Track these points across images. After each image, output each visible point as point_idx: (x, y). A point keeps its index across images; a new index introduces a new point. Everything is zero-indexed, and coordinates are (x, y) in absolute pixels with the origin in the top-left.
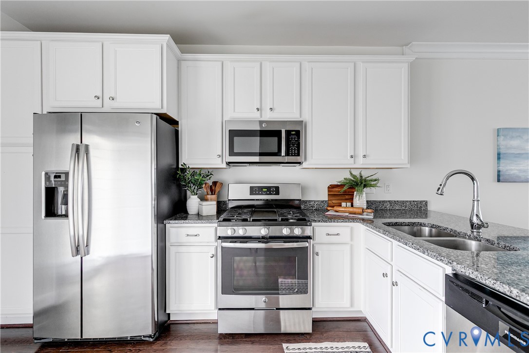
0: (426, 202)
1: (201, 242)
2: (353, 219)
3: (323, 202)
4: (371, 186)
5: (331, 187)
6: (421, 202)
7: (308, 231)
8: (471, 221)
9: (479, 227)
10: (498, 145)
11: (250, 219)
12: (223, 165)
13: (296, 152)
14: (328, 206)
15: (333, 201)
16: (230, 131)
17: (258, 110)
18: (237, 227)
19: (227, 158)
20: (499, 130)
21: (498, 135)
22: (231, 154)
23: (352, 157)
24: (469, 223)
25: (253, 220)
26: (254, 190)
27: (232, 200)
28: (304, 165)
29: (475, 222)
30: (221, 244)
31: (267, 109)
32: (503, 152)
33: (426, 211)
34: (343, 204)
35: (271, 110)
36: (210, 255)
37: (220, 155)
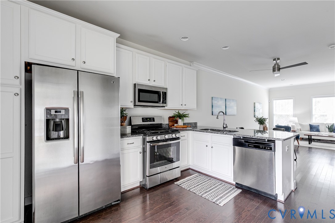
0: (197, 123)
1: (138, 146)
3: (167, 124)
4: (186, 117)
5: (170, 118)
6: (196, 123)
7: (178, 135)
8: (223, 126)
9: (225, 128)
10: (212, 103)
11: (159, 132)
12: (133, 107)
13: (165, 102)
14: (169, 126)
15: (171, 124)
16: (139, 89)
17: (149, 80)
18: (156, 136)
19: (137, 103)
20: (212, 97)
21: (212, 99)
22: (139, 101)
23: (182, 105)
24: (223, 127)
25: (160, 132)
26: (144, 120)
27: (134, 125)
28: (166, 108)
29: (225, 126)
30: (150, 145)
31: (152, 80)
32: (213, 105)
33: (197, 126)
34: (175, 125)
35: (154, 81)
36: (139, 152)
37: (132, 101)
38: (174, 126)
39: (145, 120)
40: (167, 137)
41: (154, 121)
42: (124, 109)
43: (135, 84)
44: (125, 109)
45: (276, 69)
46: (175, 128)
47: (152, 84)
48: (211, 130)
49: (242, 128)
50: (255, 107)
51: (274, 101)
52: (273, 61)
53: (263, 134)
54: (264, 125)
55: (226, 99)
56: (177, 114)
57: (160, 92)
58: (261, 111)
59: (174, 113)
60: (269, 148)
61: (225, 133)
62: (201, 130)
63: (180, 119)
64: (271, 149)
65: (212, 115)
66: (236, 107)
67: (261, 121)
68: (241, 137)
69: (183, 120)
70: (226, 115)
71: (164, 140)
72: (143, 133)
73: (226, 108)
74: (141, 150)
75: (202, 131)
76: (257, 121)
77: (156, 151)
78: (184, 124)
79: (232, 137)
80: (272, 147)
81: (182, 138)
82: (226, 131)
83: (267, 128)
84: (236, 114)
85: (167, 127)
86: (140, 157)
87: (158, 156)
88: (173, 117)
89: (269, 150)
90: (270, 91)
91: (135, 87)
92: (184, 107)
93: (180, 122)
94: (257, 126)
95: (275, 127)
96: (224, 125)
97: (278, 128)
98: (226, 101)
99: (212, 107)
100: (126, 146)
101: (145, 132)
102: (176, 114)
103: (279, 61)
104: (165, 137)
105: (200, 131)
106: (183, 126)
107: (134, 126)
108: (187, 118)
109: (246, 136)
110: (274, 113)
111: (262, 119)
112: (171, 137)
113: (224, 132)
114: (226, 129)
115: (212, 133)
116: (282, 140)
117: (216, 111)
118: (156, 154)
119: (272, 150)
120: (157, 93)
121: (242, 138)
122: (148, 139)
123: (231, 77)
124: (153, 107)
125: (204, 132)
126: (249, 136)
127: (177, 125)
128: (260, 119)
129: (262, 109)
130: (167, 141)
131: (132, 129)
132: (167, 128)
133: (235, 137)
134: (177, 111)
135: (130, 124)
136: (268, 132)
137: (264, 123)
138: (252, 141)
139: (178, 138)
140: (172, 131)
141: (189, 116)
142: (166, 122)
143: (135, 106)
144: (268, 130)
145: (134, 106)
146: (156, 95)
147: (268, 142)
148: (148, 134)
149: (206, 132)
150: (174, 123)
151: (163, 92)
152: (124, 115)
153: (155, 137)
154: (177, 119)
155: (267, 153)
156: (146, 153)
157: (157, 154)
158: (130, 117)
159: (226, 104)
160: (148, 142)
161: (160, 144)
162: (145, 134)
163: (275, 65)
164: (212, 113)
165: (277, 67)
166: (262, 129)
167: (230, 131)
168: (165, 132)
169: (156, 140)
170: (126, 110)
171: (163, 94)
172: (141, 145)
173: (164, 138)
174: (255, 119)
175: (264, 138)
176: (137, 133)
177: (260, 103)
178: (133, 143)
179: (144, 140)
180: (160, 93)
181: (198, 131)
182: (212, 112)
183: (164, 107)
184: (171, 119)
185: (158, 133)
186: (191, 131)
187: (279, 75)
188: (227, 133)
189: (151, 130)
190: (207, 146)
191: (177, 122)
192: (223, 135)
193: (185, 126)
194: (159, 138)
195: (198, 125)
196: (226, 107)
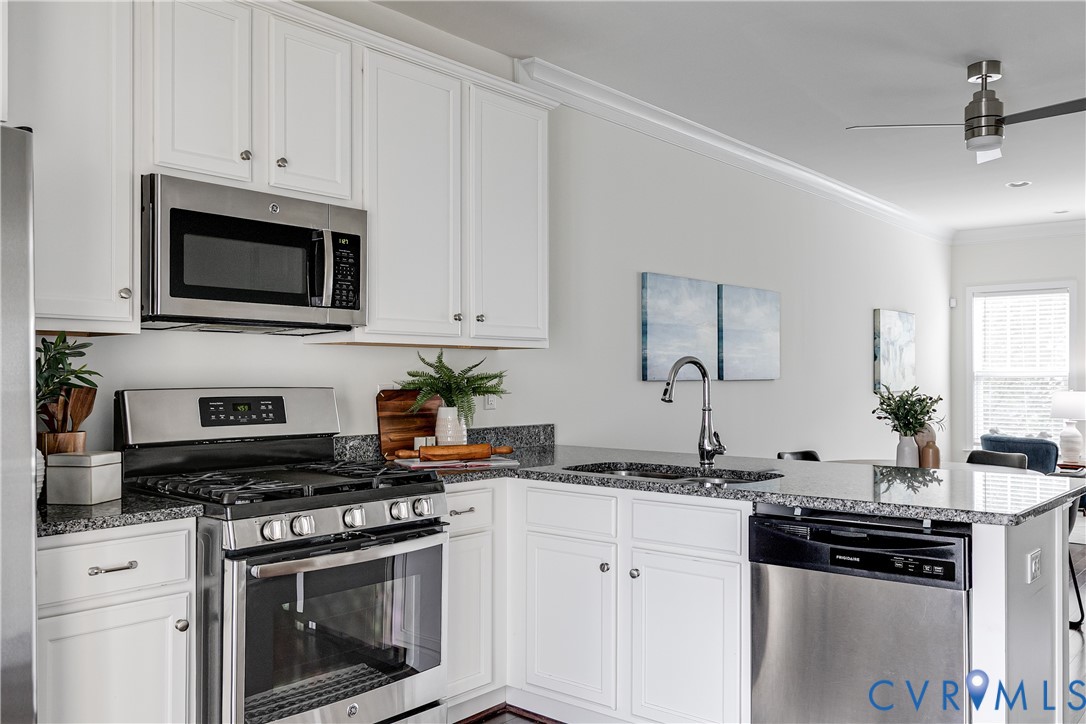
0: (552, 427)
2: (481, 471)
3: (365, 438)
4: (488, 391)
5: (385, 397)
6: (545, 427)
7: (428, 507)
8: (701, 447)
9: (711, 456)
10: (644, 307)
11: (309, 489)
12: (134, 326)
13: (350, 295)
14: (379, 449)
15: (391, 436)
16: (174, 212)
17: (246, 155)
18: (287, 517)
19: (167, 304)
20: (644, 276)
21: (644, 287)
22: (179, 289)
23: (458, 318)
24: (697, 451)
25: (317, 492)
26: (213, 409)
27: (142, 446)
28: (357, 335)
29: (708, 447)
30: (248, 572)
31: (267, 156)
32: (650, 320)
33: (553, 447)
34: (420, 442)
35: (282, 162)
36: (171, 623)
37: (128, 291)
38: (411, 447)
39: (217, 413)
40: (358, 518)
41: (280, 418)
42: (70, 341)
43: (152, 177)
44: (81, 340)
45: (983, 121)
46: (416, 464)
47: (265, 179)
48: (631, 468)
49: (810, 456)
50: (876, 335)
51: (978, 303)
52: (969, 77)
53: (915, 489)
54: (922, 437)
55: (720, 288)
56: (431, 372)
57: (321, 234)
58: (909, 356)
59: (413, 369)
60: (938, 570)
61: (708, 485)
62: (576, 468)
63: (450, 404)
64: (949, 574)
65: (645, 378)
66: (778, 334)
67: (908, 415)
68: (793, 509)
69: (466, 412)
70: (721, 377)
71: (338, 538)
72: (195, 498)
73: (720, 338)
74: (183, 607)
75: (576, 480)
76: (883, 414)
77: (300, 608)
78: (475, 435)
79: (746, 508)
80: (953, 565)
81: (454, 525)
82: (715, 474)
83: (937, 452)
84: (775, 374)
85: (370, 455)
86: (177, 654)
87: (312, 640)
88: (407, 393)
89: (937, 577)
90: (957, 245)
91: (152, 200)
92: (471, 333)
93: (451, 426)
94: (886, 444)
95: (980, 448)
96: (702, 436)
97: (996, 452)
98: (719, 297)
99: (644, 333)
100: (80, 586)
101: (215, 489)
102: (422, 375)
103: (995, 77)
104: (348, 519)
105: (567, 480)
106: (465, 451)
107: (144, 452)
108: (492, 397)
109: (818, 505)
110: (978, 366)
111: (913, 404)
112: (388, 521)
113: (702, 484)
114: (718, 463)
115: (632, 486)
116: (1005, 520)
117: (664, 354)
118: (300, 625)
119: (952, 578)
120: (303, 239)
121: (798, 512)
122: (236, 533)
123: (749, 156)
124: (275, 329)
125: (587, 482)
126: (834, 500)
127: (431, 440)
128: (903, 401)
129: (913, 345)
130: (358, 547)
131: (126, 475)
132: (364, 464)
133: (762, 509)
134: (432, 358)
135: (117, 437)
136: (941, 473)
137: (922, 425)
138: (852, 533)
139: (431, 526)
140: (398, 482)
141: (502, 387)
142: (359, 423)
143: (149, 324)
144: (942, 464)
145: (144, 319)
146: (296, 256)
147: (933, 533)
148: (231, 504)
149: (603, 483)
150: (409, 430)
151: (336, 236)
152: (74, 380)
153: (277, 525)
154: (431, 404)
155: (927, 597)
156: (217, 626)
157: (306, 626)
158: (119, 397)
159: (720, 316)
160: (234, 555)
161: (321, 562)
162: (212, 505)
163: (977, 97)
164: (644, 368)
165: (988, 109)
166: (911, 462)
167: (737, 476)
168: (352, 486)
169: (290, 538)
170: (84, 346)
171: (336, 246)
172: (189, 576)
173: (341, 529)
174: (877, 400)
175: (911, 513)
176: (163, 496)
177: (903, 312)
178: (131, 566)
179: (207, 541)
180: (322, 243)
181: (553, 478)
182: (645, 359)
183: (348, 328)
184: (395, 403)
185: (300, 493)
186: (515, 480)
187: (995, 154)
188: (719, 485)
189: (252, 475)
190: (603, 567)
191: (428, 425)
192: (694, 499)
193: (477, 449)
194: (307, 525)
195: (561, 439)
196: (720, 331)
